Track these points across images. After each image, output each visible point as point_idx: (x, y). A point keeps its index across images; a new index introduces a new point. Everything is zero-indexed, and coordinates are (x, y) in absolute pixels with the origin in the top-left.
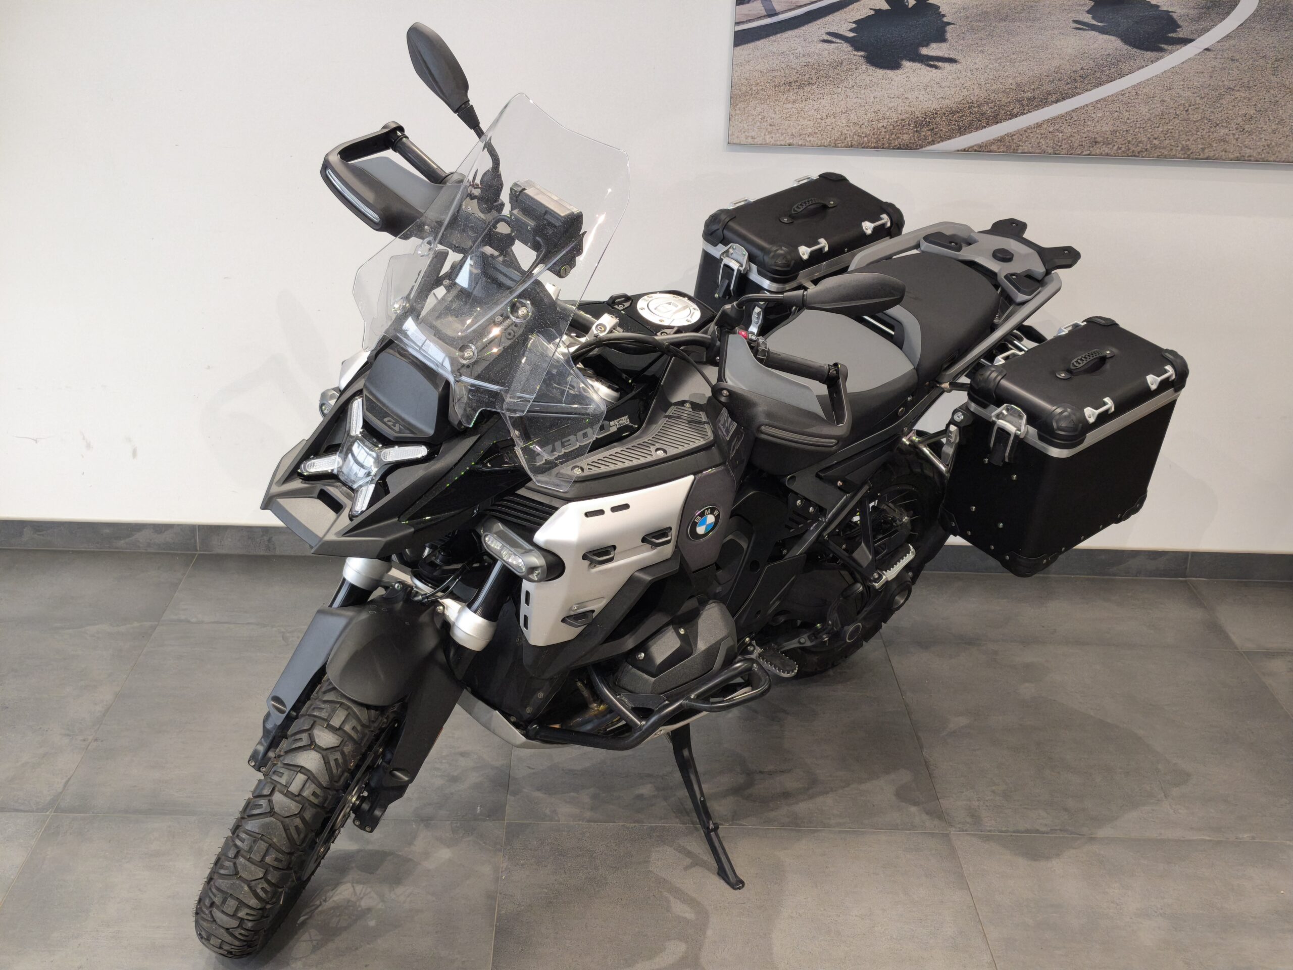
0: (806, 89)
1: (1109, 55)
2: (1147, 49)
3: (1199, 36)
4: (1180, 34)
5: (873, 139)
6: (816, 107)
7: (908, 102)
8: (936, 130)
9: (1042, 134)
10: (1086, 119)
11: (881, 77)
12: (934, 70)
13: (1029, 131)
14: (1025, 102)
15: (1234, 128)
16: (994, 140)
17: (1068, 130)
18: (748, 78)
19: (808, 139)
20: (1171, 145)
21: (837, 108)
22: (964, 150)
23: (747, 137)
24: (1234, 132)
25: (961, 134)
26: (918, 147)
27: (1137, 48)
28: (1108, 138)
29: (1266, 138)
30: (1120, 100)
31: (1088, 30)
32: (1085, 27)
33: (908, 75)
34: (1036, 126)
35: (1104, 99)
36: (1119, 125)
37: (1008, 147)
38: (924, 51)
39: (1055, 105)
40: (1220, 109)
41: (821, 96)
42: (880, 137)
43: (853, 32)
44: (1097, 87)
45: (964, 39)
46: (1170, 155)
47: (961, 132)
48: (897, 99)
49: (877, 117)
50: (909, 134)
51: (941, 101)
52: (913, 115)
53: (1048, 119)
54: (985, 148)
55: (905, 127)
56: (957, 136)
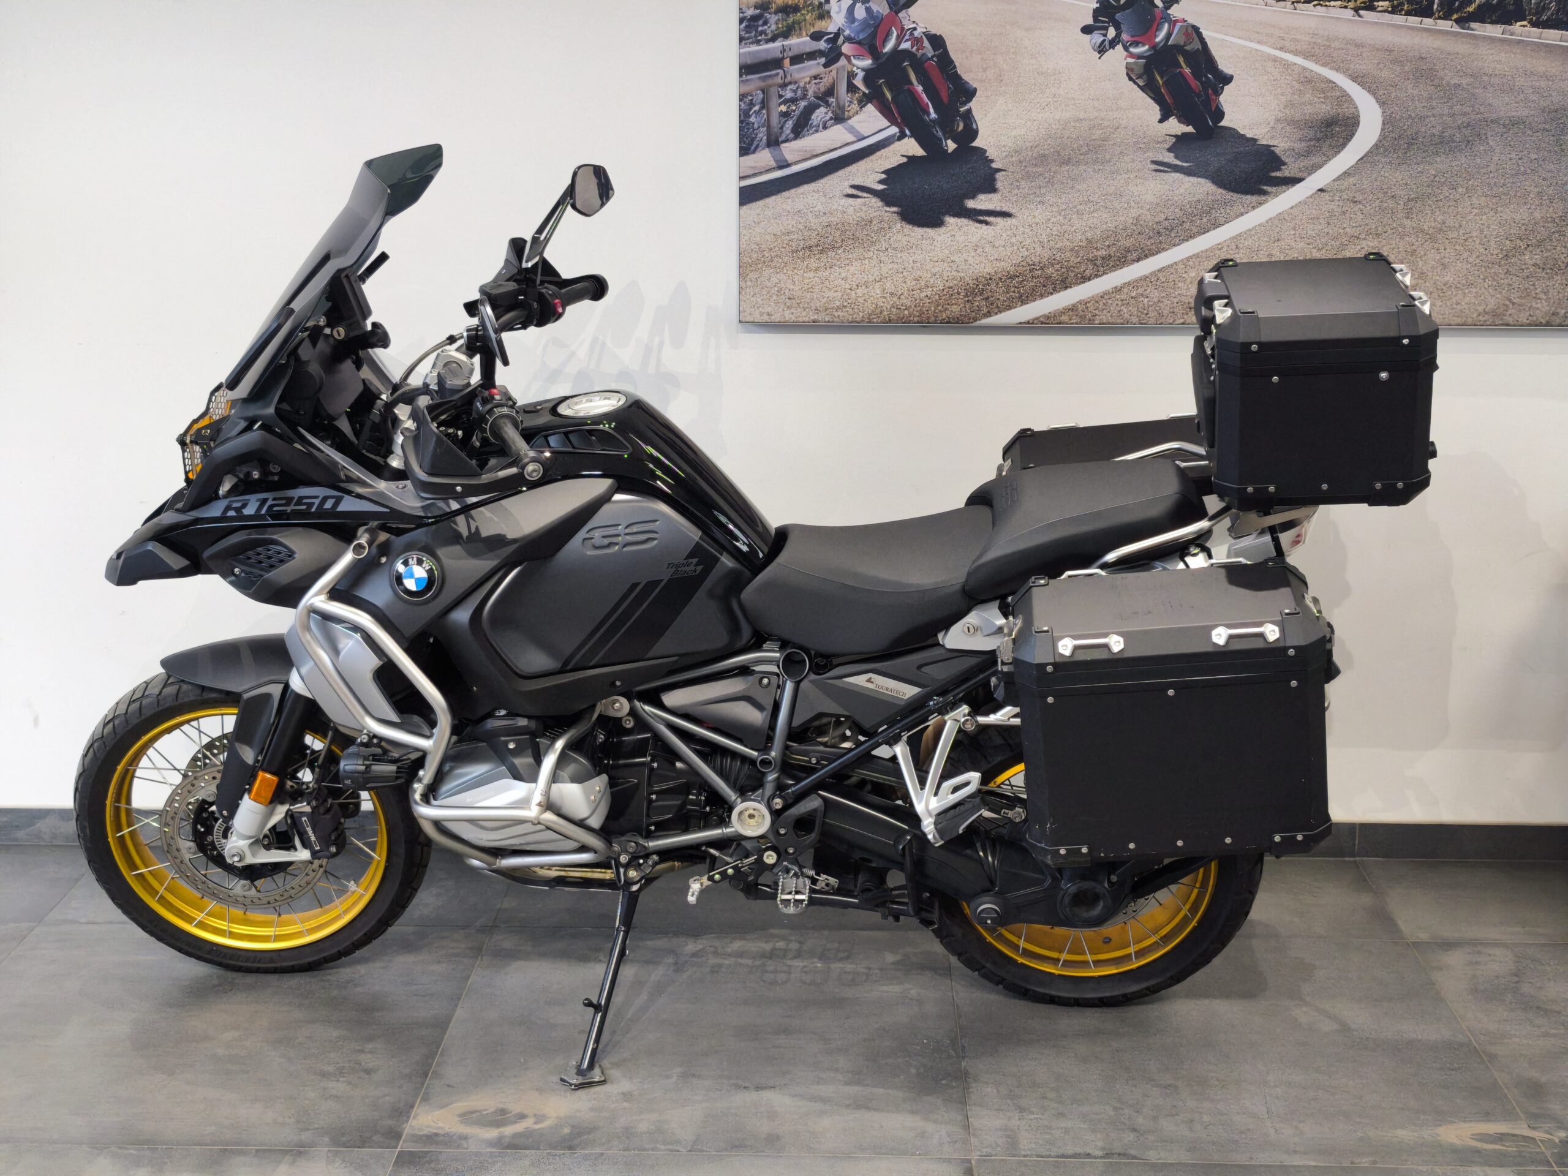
0: (829, 253)
1: (1199, 201)
2: (1246, 193)
3: (1310, 174)
4: (1286, 172)
5: (915, 312)
6: (843, 275)
7: (956, 265)
8: (992, 299)
9: (1122, 300)
10: (1176, 280)
11: (920, 237)
12: (984, 227)
13: (1106, 297)
14: (1099, 262)
16: (1064, 308)
17: (1155, 295)
18: (759, 243)
19: (836, 314)
21: (870, 276)
22: (1028, 323)
23: (762, 314)
25: (1023, 303)
26: (972, 320)
27: (1232, 191)
30: (1217, 255)
31: (1171, 172)
32: (1166, 169)
33: (953, 233)
34: (1114, 290)
35: (1197, 256)
37: (1083, 317)
38: (971, 204)
39: (1136, 265)
41: (848, 262)
42: (924, 309)
43: (883, 184)
44: (1187, 240)
45: (1018, 187)
47: (1023, 300)
48: (942, 263)
49: (918, 285)
50: (959, 305)
51: (996, 264)
52: (963, 281)
53: (1129, 282)
54: (1054, 319)
55: (954, 297)
56: (1018, 305)
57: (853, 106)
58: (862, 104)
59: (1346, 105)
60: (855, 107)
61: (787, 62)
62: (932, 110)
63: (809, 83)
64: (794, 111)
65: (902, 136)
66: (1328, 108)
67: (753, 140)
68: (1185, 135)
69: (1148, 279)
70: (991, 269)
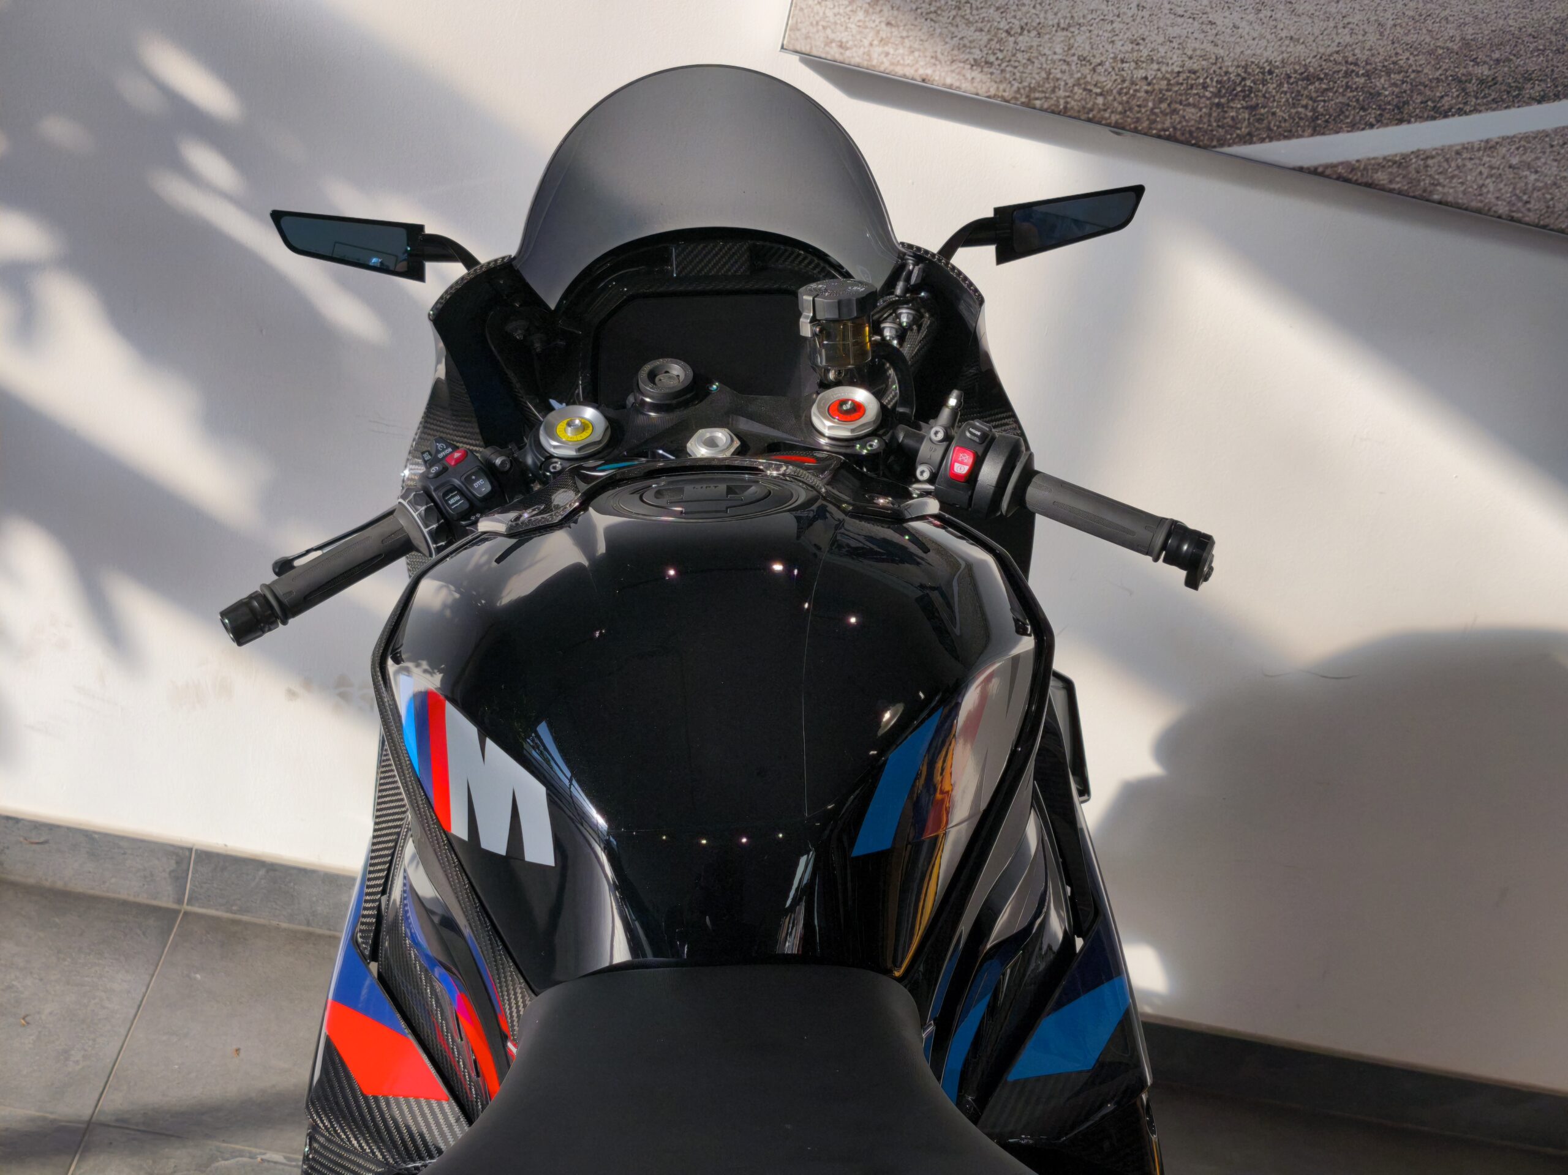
5: (1116, 104)
7: (1214, 32)
8: (1263, 111)
9: (1491, 168)
13: (1465, 155)
14: (1471, 87)
16: (1385, 158)
17: (1551, 171)
21: (1050, 15)
22: (1314, 171)
23: (828, 42)
25: (1316, 131)
26: (1215, 143)
34: (1483, 144)
37: (1413, 183)
39: (1536, 108)
42: (1134, 102)
47: (1319, 125)
48: (1191, 20)
49: (1135, 54)
50: (1201, 110)
51: (1288, 46)
52: (1219, 65)
53: (1514, 136)
54: (1362, 175)
55: (1195, 91)
56: (1306, 134)
69: (1547, 139)
70: (1275, 54)
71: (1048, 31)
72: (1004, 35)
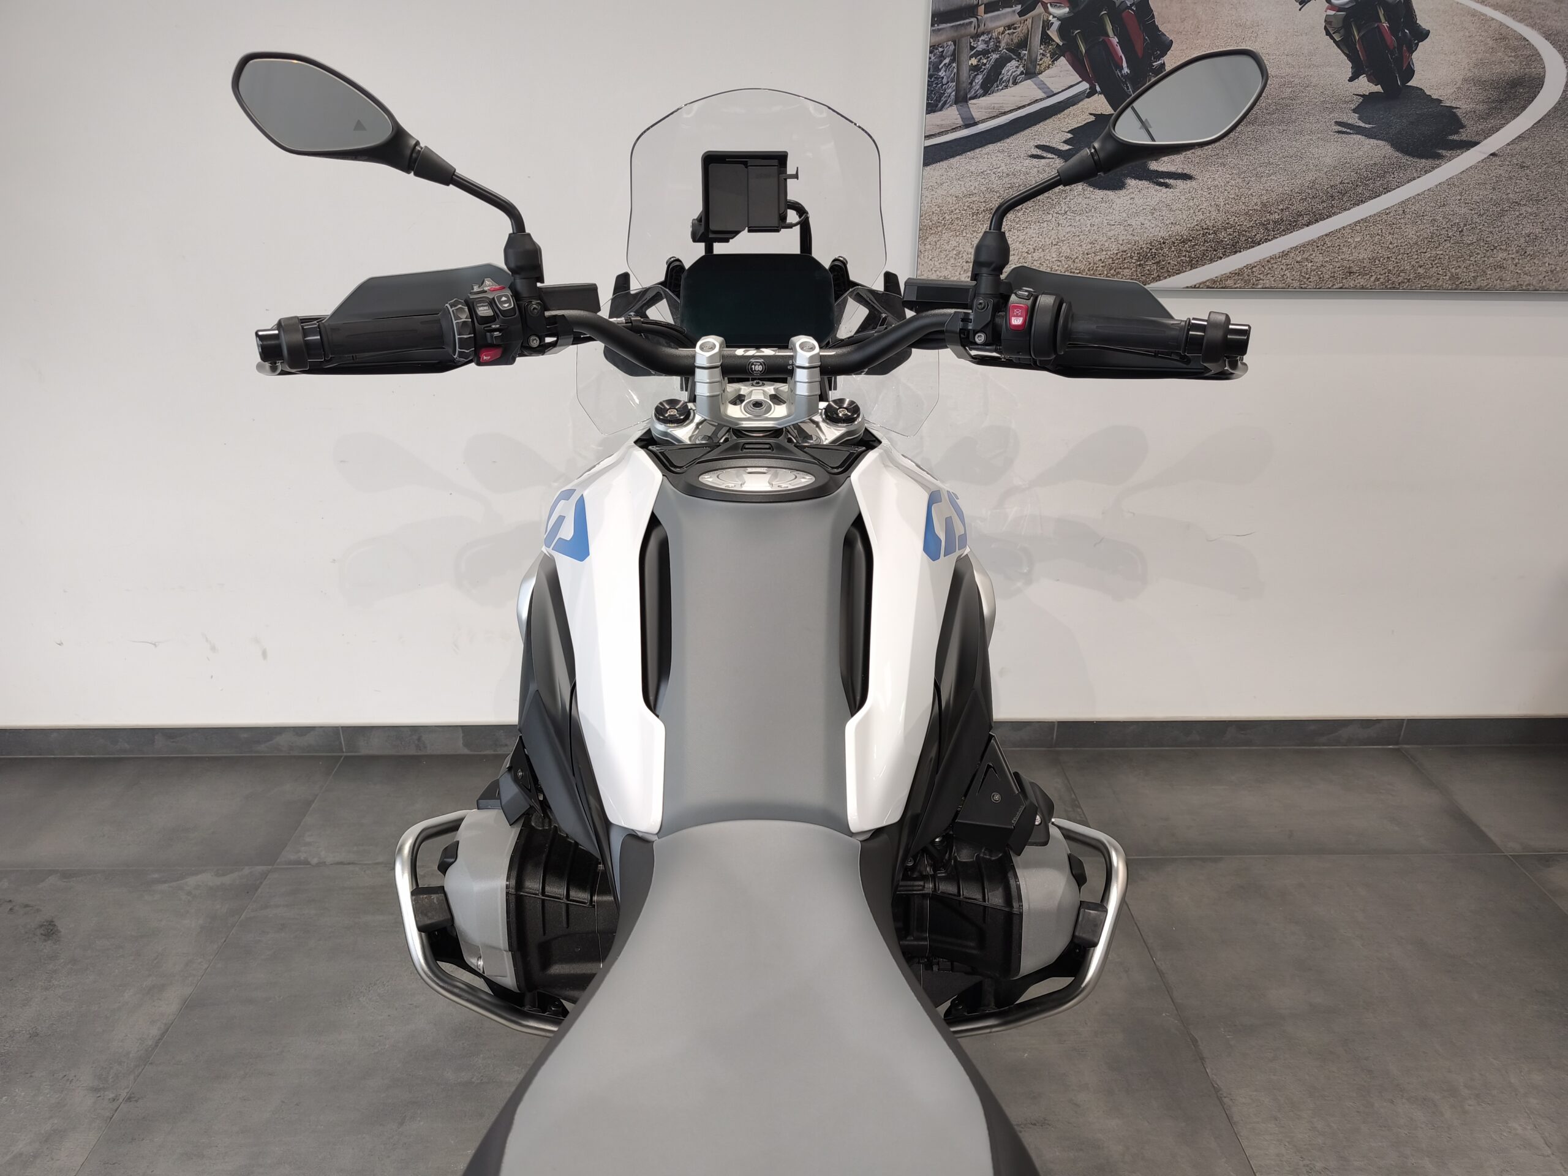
1: (1375, 164)
2: (1421, 156)
3: (1485, 138)
4: (1463, 136)
6: (1021, 238)
7: (1132, 229)
8: (1163, 263)
9: (1287, 265)
10: (1342, 245)
11: (1099, 199)
12: (1164, 190)
13: (1272, 262)
14: (1270, 227)
15: (1514, 251)
16: (1230, 273)
17: (1319, 259)
18: (941, 205)
20: (1438, 274)
21: (1047, 239)
22: (1195, 287)
24: (1513, 256)
25: (1193, 267)
27: (1409, 154)
28: (1365, 267)
29: (1551, 263)
30: (1383, 220)
31: (1350, 134)
32: (1348, 131)
33: (1133, 196)
34: (1281, 254)
35: (1365, 220)
36: (1380, 252)
37: (1247, 282)
38: (1153, 166)
39: (1306, 229)
40: (1500, 229)
43: (1068, 145)
44: (1358, 205)
46: (1436, 285)
47: (1193, 264)
48: (1119, 226)
49: (1093, 249)
50: (1131, 269)
51: (1171, 227)
52: (1137, 245)
53: (1297, 246)
54: (1220, 284)
55: (1126, 261)
56: (1187, 270)
57: (1045, 59)
58: (1055, 58)
59: (1535, 64)
60: (1047, 60)
61: (982, 9)
62: (1125, 65)
63: (1003, 33)
64: (985, 65)
65: (1091, 93)
66: (1517, 68)
67: (940, 97)
68: (1372, 95)
69: (1315, 244)
70: (1165, 233)
71: (1047, 247)
72: (1026, 254)
